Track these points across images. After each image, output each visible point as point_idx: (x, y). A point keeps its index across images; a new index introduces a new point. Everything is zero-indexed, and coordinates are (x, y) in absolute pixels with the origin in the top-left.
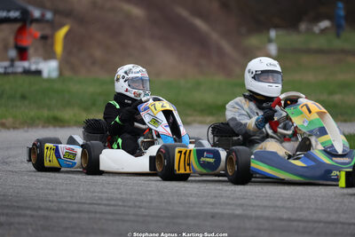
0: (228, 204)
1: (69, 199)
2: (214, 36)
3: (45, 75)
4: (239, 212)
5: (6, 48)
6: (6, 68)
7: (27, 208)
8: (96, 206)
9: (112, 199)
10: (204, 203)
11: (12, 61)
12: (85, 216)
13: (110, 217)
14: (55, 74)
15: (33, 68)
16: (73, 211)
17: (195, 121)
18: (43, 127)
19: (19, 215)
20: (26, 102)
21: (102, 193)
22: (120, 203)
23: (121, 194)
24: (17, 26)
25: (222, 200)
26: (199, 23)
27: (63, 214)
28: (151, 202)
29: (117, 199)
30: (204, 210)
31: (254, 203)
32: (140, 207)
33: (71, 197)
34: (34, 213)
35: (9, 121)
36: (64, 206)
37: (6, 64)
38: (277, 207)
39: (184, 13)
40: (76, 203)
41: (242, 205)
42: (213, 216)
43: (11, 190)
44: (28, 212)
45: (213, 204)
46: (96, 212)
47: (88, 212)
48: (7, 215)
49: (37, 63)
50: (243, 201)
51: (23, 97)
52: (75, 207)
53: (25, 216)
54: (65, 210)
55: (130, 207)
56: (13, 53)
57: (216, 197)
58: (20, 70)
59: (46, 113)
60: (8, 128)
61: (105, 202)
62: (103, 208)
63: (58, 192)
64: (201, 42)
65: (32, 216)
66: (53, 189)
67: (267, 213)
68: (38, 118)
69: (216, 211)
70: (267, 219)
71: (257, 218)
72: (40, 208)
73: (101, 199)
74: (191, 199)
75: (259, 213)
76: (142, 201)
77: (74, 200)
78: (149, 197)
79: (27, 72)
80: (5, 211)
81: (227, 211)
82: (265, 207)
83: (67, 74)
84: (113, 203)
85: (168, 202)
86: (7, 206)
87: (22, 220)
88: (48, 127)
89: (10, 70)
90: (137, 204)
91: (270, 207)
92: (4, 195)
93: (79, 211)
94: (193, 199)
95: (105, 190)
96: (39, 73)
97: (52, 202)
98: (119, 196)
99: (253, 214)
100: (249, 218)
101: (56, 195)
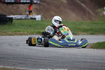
0: (89, 58)
1: (42, 56)
2: (87, 9)
3: (37, 19)
4: (92, 61)
5: (26, 11)
6: (25, 17)
7: (29, 59)
8: (50, 59)
9: (55, 56)
10: (82, 58)
11: (27, 15)
12: (46, 61)
13: (54, 62)
14: (40, 19)
15: (34, 17)
16: (43, 60)
17: (81, 34)
18: (36, 35)
19: (27, 61)
20: (31, 27)
21: (52, 54)
22: (57, 58)
23: (58, 55)
24: (29, 5)
25: (87, 57)
26: (83, 5)
27: (40, 61)
28: (66, 57)
29: (56, 57)
30: (82, 60)
31: (97, 58)
32: (63, 59)
33: (43, 55)
34: (32, 60)
35: (26, 33)
36: (41, 58)
37: (26, 16)
38: (104, 59)
39: (79, 2)
40: (44, 57)
41: (93, 59)
42: (84, 62)
43: (25, 53)
44: (30, 60)
45: (85, 58)
46: (50, 60)
47: (48, 60)
48: (24, 60)
49: (35, 16)
50: (94, 58)
51: (30, 26)
52: (44, 58)
53: (29, 61)
54: (41, 60)
55: (60, 59)
56: (28, 13)
57: (86, 56)
58: (30, 18)
59: (37, 31)
60: (25, 35)
61: (53, 57)
62: (52, 59)
63: (39, 54)
64: (84, 10)
65: (31, 61)
66: (38, 53)
67: (101, 61)
68: (34, 32)
69: (85, 60)
70: (101, 63)
71: (98, 63)
72: (33, 59)
73: (52, 56)
74: (78, 57)
75: (98, 61)
76: (64, 57)
77: (44, 56)
78: (66, 56)
79: (32, 18)
80: (23, 59)
81: (89, 60)
82: (100, 59)
83: (44, 19)
84: (55, 57)
85: (71, 58)
86: (24, 58)
87: (28, 62)
88: (37, 35)
89: (27, 18)
90: (62, 58)
91: (101, 60)
92: (23, 55)
93: (45, 60)
94: (79, 57)
95: (53, 54)
96: (35, 19)
97: (37, 57)
98: (57, 56)
99: (97, 61)
100: (95, 63)
101: (38, 55)
